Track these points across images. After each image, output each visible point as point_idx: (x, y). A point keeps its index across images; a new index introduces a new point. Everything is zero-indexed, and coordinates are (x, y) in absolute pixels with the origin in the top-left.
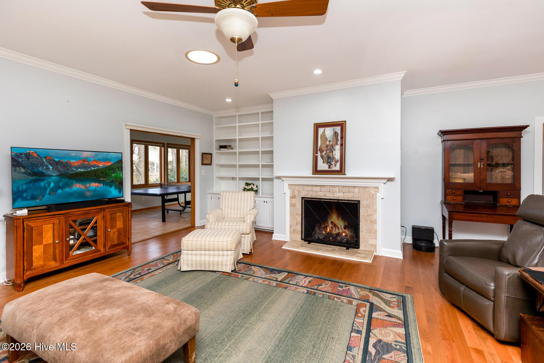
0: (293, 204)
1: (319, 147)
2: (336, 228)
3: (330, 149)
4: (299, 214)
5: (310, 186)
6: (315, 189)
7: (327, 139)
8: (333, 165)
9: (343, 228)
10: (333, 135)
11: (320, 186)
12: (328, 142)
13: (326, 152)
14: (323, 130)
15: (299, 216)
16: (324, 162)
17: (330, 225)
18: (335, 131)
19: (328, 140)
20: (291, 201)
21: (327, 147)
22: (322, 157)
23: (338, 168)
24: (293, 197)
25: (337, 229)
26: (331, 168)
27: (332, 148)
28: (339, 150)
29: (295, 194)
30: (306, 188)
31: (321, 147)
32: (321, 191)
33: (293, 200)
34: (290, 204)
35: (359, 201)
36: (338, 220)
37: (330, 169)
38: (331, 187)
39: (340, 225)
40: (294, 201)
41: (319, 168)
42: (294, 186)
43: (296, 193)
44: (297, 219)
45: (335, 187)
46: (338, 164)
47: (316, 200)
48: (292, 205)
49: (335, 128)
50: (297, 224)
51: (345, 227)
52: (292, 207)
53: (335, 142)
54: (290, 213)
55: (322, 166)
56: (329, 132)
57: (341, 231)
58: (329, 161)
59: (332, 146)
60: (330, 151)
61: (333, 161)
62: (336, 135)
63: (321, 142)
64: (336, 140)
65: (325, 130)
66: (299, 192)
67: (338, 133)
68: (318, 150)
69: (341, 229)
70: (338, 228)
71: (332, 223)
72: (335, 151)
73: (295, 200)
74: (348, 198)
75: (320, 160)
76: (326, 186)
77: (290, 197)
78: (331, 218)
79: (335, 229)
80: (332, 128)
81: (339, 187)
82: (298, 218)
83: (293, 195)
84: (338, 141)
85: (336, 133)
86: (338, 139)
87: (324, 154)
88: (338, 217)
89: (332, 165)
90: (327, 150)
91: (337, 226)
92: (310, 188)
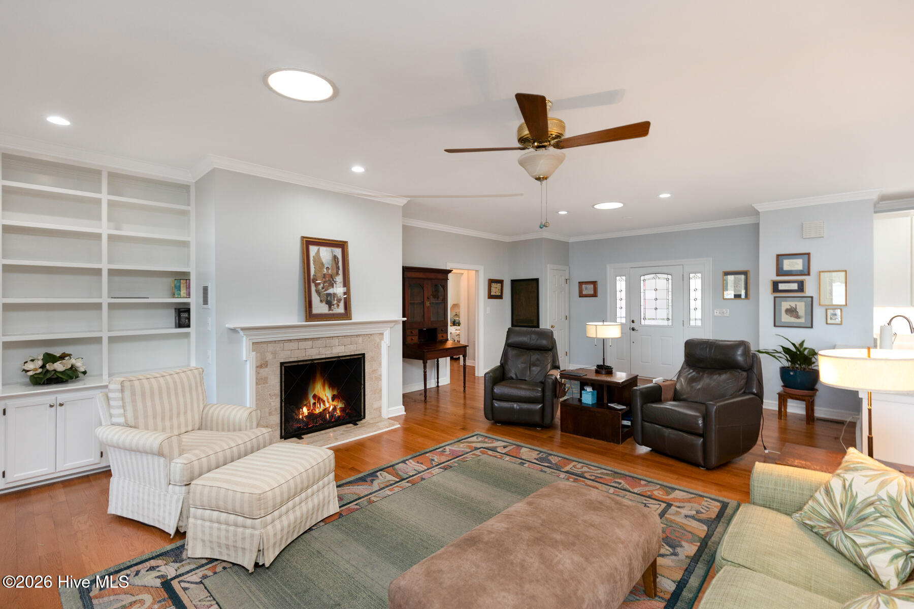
0: (262, 379)
1: (312, 277)
2: (320, 404)
3: (329, 280)
4: (275, 395)
5: (296, 341)
6: (303, 345)
7: (323, 264)
8: (335, 306)
9: (330, 400)
10: (332, 260)
11: (311, 339)
12: (325, 270)
13: (324, 285)
14: (317, 250)
15: (274, 398)
16: (321, 301)
17: (312, 401)
18: (334, 253)
19: (326, 266)
20: (258, 373)
21: (324, 277)
22: (318, 292)
23: (341, 310)
24: (262, 365)
25: (322, 404)
26: (333, 310)
27: (332, 280)
28: (341, 283)
29: (267, 359)
30: (287, 345)
31: (315, 276)
32: (312, 348)
33: (262, 370)
34: (257, 379)
35: (364, 355)
36: (324, 389)
37: (331, 312)
38: (328, 338)
39: (327, 397)
40: (264, 372)
41: (315, 311)
42: (265, 345)
43: (269, 357)
44: (270, 404)
45: (334, 338)
46: (342, 304)
47: (305, 363)
48: (260, 381)
49: (334, 249)
50: (270, 414)
51: (334, 398)
52: (259, 385)
53: (335, 271)
54: (256, 396)
55: (319, 307)
56: (326, 254)
57: (327, 405)
58: (329, 299)
59: (331, 276)
60: (329, 284)
61: (334, 300)
62: (335, 260)
63: (315, 268)
64: (337, 268)
65: (319, 249)
66: (275, 354)
67: (338, 258)
68: (311, 281)
69: (328, 402)
70: (324, 402)
71: (315, 397)
72: (336, 284)
73: (266, 369)
74: (350, 352)
75: (315, 298)
76: (320, 339)
77: (257, 367)
78: (314, 390)
79: (319, 406)
80: (329, 249)
81: (339, 338)
82: (272, 403)
83: (263, 362)
84: (339, 269)
85: (335, 258)
86: (339, 266)
87: (321, 289)
88: (324, 386)
89: (333, 305)
90: (324, 282)
91: (322, 399)
92: (294, 345)
